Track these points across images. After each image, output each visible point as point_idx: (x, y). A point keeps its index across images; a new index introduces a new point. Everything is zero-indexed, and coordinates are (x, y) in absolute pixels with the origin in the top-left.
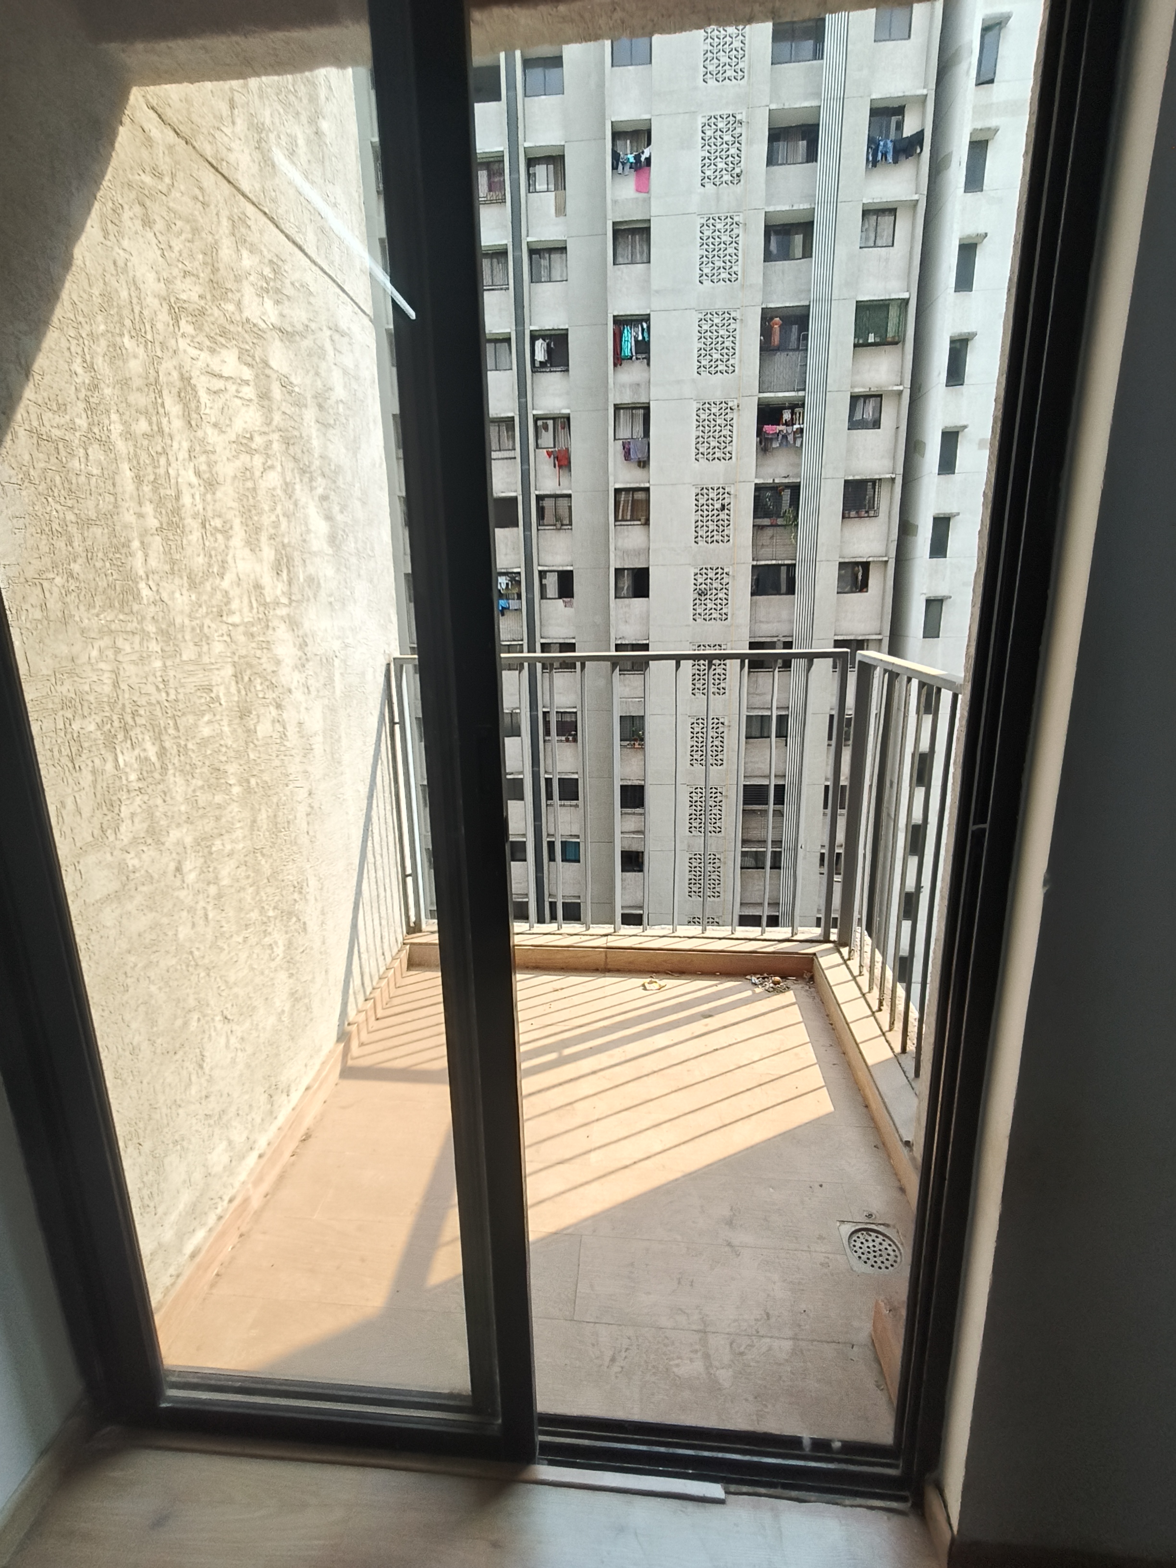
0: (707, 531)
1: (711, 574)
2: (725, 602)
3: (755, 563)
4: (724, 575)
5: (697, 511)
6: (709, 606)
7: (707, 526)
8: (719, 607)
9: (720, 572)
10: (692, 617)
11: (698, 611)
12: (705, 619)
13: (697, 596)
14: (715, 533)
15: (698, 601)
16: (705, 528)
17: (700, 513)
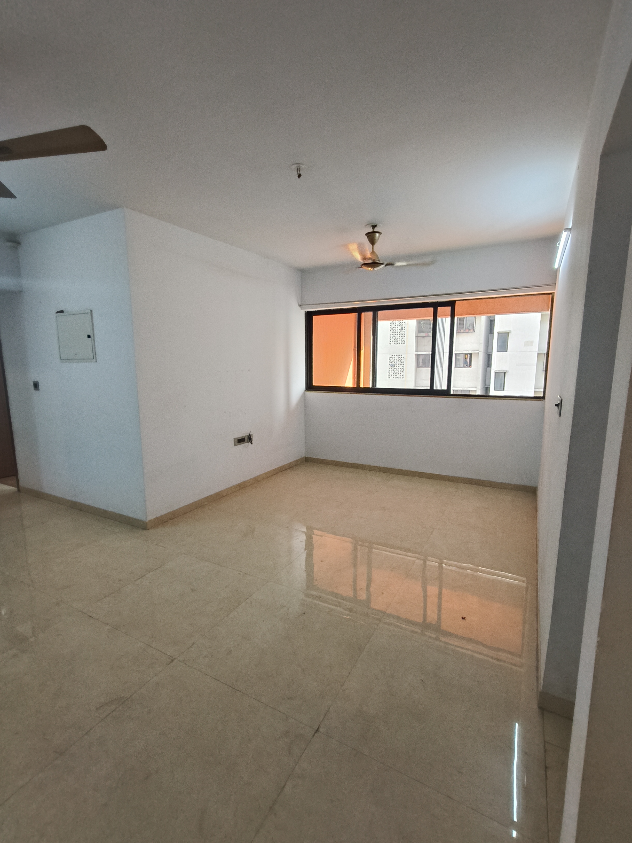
0: (395, 339)
1: (396, 358)
2: (402, 370)
3: (416, 353)
4: (402, 358)
5: (391, 330)
6: (395, 372)
7: (395, 337)
8: (400, 372)
9: (400, 357)
10: (388, 376)
11: (391, 374)
12: (394, 377)
13: (390, 367)
14: (398, 340)
15: (391, 369)
16: (394, 338)
17: (392, 331)
